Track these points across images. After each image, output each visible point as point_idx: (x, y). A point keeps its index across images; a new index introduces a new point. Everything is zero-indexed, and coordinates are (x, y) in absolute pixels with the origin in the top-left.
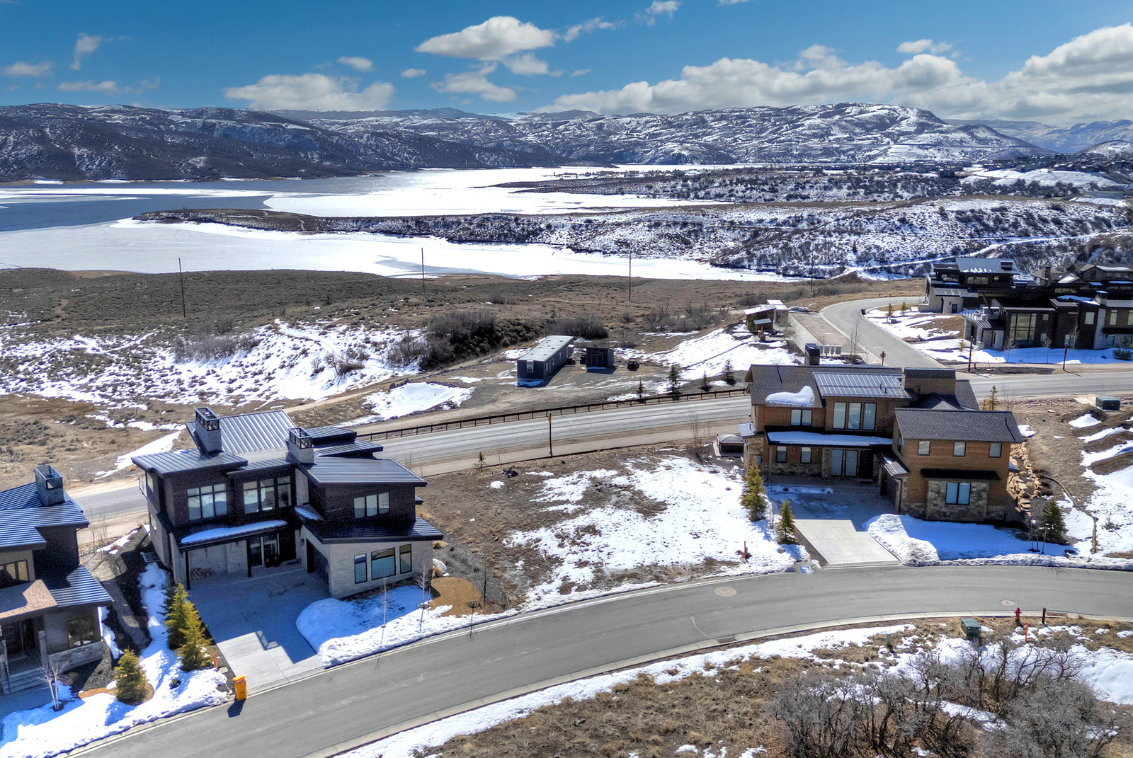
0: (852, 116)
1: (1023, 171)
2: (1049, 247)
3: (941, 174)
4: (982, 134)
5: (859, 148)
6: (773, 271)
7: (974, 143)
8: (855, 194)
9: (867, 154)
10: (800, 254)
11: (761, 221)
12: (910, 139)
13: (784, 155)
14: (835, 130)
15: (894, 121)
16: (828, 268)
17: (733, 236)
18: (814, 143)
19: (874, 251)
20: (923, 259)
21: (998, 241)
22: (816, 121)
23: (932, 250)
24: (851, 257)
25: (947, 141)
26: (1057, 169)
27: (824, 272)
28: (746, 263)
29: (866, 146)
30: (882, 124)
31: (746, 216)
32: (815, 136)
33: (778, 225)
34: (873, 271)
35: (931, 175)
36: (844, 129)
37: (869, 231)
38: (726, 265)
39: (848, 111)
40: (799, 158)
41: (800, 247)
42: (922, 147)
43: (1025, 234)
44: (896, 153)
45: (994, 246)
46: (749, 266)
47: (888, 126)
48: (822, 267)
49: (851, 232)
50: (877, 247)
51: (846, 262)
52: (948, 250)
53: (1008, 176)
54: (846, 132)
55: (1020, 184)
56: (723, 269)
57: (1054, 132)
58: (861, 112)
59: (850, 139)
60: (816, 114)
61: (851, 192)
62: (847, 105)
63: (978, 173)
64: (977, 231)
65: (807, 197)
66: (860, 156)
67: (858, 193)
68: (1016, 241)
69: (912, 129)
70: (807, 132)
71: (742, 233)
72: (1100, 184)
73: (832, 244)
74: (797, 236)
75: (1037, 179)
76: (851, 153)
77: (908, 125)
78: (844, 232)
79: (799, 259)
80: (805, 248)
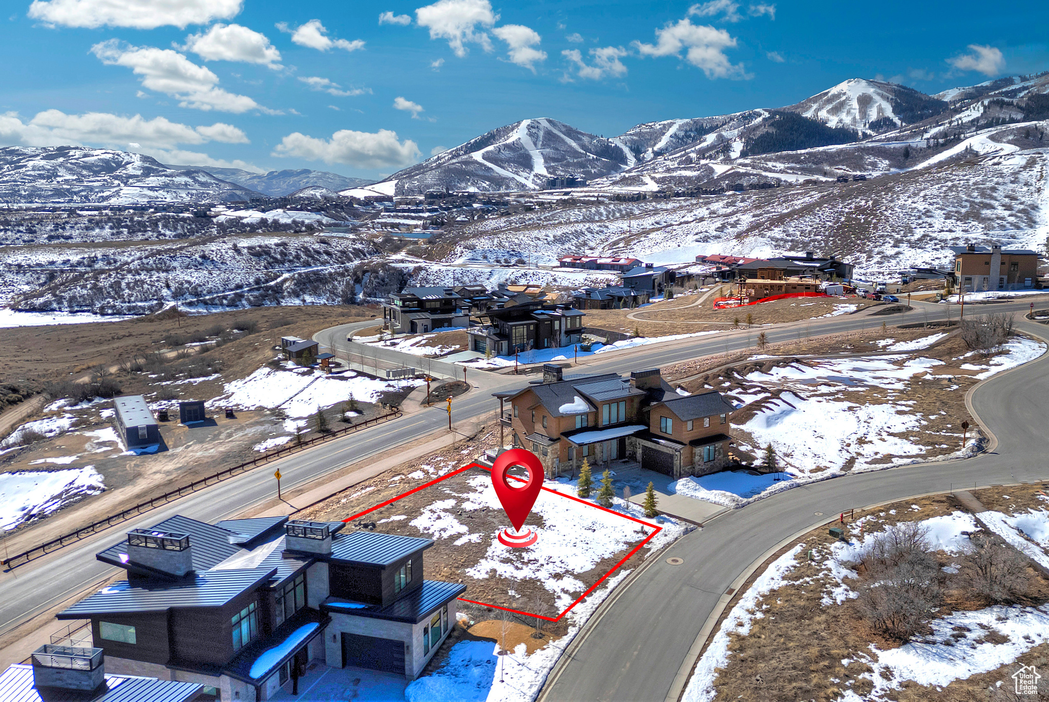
0: (77, 159)
1: (263, 211)
2: (330, 274)
3: (195, 214)
4: (202, 179)
5: (91, 189)
6: (88, 311)
7: (197, 186)
8: (119, 233)
9: (100, 195)
10: (112, 293)
11: (52, 263)
12: (139, 181)
13: (12, 195)
14: (61, 172)
15: (120, 165)
16: (146, 304)
17: (25, 279)
18: (41, 183)
19: (186, 285)
20: (232, 290)
21: (289, 271)
22: (39, 162)
23: (238, 281)
24: (165, 292)
25: (173, 184)
26: (289, 209)
27: (143, 308)
28: (55, 305)
29: (97, 187)
30: (110, 167)
31: (33, 258)
32: (41, 177)
33: (72, 266)
34: (190, 304)
35: (186, 215)
36: (70, 171)
37: (175, 268)
38: (33, 309)
39: (71, 153)
40: (30, 198)
41: (111, 286)
42: (151, 189)
43: (307, 264)
44: (129, 195)
45: (286, 275)
46: (60, 308)
47: (116, 169)
48: (139, 304)
49: (158, 270)
50: (188, 282)
51: (163, 298)
52: (251, 280)
53: (252, 216)
54: (74, 175)
55: (263, 222)
56: (29, 314)
57: (254, 178)
58: (85, 156)
59: (77, 180)
60: (38, 155)
61: (115, 231)
62: (69, 148)
63: (224, 214)
64: (269, 263)
65: (70, 237)
66: (93, 197)
67: (122, 232)
68: (303, 270)
69: (139, 173)
70: (32, 173)
71: (35, 276)
72: (324, 222)
73: (143, 282)
74: (103, 276)
75: (276, 218)
76: (83, 193)
77: (134, 168)
78: (152, 270)
79: (114, 299)
80: (116, 286)
